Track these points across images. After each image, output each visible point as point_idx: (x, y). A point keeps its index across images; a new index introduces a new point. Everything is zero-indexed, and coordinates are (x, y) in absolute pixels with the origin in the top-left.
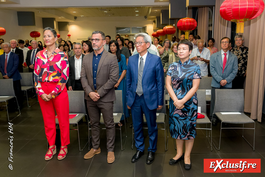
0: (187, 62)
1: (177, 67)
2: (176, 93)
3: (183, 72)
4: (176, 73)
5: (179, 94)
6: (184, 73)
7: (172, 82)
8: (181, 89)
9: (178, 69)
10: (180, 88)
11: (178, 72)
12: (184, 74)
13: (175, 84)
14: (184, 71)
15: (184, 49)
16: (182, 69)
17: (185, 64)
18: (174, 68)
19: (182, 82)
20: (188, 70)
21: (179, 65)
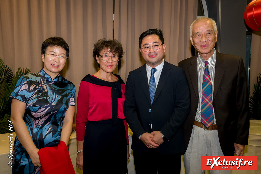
3: (56, 93)
5: (48, 134)
6: (60, 97)
9: (47, 88)
11: (46, 94)
12: (58, 97)
15: (62, 56)
16: (54, 89)
17: (56, 80)
18: (37, 87)
19: (56, 113)
20: (64, 91)
21: (46, 81)
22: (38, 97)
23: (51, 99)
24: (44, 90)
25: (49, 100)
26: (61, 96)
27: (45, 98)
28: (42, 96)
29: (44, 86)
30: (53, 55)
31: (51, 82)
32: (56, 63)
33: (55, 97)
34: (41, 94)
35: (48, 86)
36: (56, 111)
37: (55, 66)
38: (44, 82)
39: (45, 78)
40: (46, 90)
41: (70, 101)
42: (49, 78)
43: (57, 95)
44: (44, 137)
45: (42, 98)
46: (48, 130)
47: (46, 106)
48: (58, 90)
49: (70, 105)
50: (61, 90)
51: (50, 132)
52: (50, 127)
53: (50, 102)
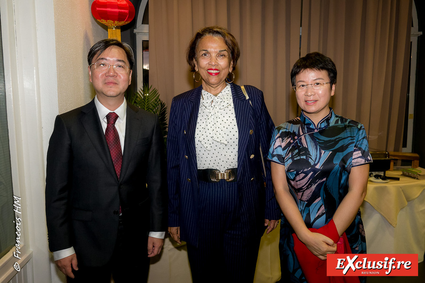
0: (327, 120)
1: (299, 135)
2: (309, 215)
3: (322, 148)
4: (303, 155)
5: (319, 217)
6: (328, 153)
7: (293, 183)
8: (321, 203)
9: (306, 142)
10: (319, 201)
11: (306, 151)
12: (326, 155)
13: (301, 189)
14: (324, 146)
15: (318, 84)
16: (317, 140)
17: (323, 125)
18: (292, 141)
19: (324, 181)
20: (336, 142)
21: (306, 129)
22: (292, 158)
24: (301, 144)
25: (310, 160)
26: (331, 152)
27: (304, 157)
29: (303, 137)
30: (303, 86)
31: (313, 130)
32: (312, 98)
33: (320, 154)
34: (297, 151)
35: (308, 138)
36: (325, 179)
37: (310, 102)
38: (303, 132)
39: (305, 124)
40: (305, 145)
41: (353, 157)
42: (310, 124)
43: (323, 152)
44: (312, 220)
45: (298, 158)
46: (318, 210)
47: (306, 170)
48: (326, 142)
49: (354, 165)
50: (332, 141)
51: (323, 214)
52: (321, 206)
53: (312, 164)
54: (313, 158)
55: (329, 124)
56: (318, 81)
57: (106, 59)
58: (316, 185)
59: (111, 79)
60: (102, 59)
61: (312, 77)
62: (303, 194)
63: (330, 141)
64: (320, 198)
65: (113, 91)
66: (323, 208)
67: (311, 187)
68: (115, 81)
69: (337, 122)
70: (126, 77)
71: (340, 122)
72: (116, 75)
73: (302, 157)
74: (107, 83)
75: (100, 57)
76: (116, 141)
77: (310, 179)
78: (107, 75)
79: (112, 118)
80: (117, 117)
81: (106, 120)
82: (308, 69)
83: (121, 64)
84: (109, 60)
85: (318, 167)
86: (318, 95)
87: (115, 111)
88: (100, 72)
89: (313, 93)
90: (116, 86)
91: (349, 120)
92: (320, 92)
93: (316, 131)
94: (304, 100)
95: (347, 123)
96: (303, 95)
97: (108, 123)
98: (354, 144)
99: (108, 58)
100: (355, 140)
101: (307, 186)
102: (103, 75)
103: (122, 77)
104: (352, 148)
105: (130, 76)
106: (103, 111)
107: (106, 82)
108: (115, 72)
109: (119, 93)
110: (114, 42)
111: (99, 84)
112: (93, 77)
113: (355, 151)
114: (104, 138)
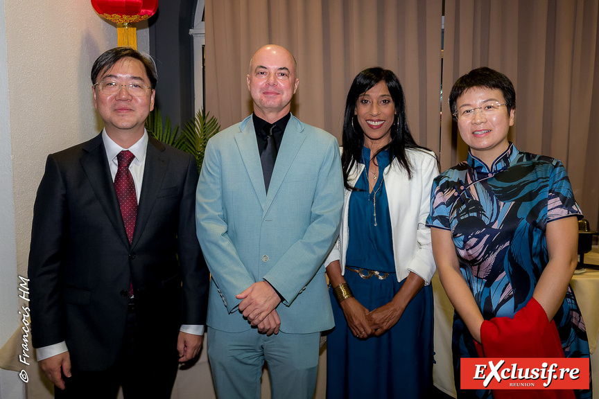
0: (505, 158)
1: (466, 185)
2: (488, 300)
3: (500, 199)
4: (473, 211)
5: (504, 301)
6: (510, 204)
8: (507, 280)
9: (477, 191)
10: (503, 277)
11: (477, 206)
12: (506, 207)
13: (475, 260)
14: (504, 196)
15: (489, 107)
16: (493, 189)
17: (500, 166)
18: (456, 194)
19: (507, 247)
20: (521, 188)
21: (476, 175)
22: (458, 217)
23: (489, 217)
24: (470, 196)
25: (483, 218)
26: (513, 203)
27: (475, 214)
28: (466, 211)
29: (472, 187)
30: (468, 111)
31: (486, 174)
32: (481, 127)
33: (499, 207)
34: (464, 207)
35: (480, 187)
36: (507, 244)
37: (480, 133)
38: (472, 179)
39: (474, 169)
40: (475, 197)
41: (549, 207)
42: (481, 167)
43: (502, 203)
44: (494, 308)
45: (466, 216)
46: (503, 291)
47: (478, 232)
48: (504, 189)
49: (551, 218)
50: (515, 186)
51: (510, 297)
52: (507, 285)
53: (487, 222)
54: (488, 214)
55: (508, 164)
56: (489, 103)
57: (116, 77)
58: (496, 253)
59: (123, 104)
60: (110, 76)
61: (481, 97)
62: (479, 268)
63: (511, 187)
64: (504, 273)
65: (126, 120)
66: (510, 287)
67: (488, 257)
68: (129, 107)
69: (520, 160)
70: (146, 101)
71: (525, 160)
72: (130, 98)
73: (471, 215)
74: (117, 110)
75: (107, 73)
76: (130, 192)
77: (485, 245)
78: (117, 99)
79: (125, 158)
80: (133, 157)
81: (116, 162)
82: (475, 87)
83: (137, 82)
84: (120, 78)
85: (496, 226)
86: (492, 122)
87: (129, 149)
88: (108, 95)
89: (483, 120)
90: (131, 113)
91: (538, 156)
92: (494, 119)
93: (490, 176)
94: (470, 132)
95: (536, 159)
96: (469, 124)
97: (119, 166)
98: (548, 189)
99: (119, 75)
100: (548, 183)
101: (483, 257)
102: (111, 99)
103: (139, 100)
104: (545, 194)
105: (153, 99)
106: (113, 148)
107: (117, 107)
108: (129, 95)
109: (135, 123)
110: (128, 52)
111: (107, 112)
112: (98, 101)
113: (550, 198)
114: (112, 187)
